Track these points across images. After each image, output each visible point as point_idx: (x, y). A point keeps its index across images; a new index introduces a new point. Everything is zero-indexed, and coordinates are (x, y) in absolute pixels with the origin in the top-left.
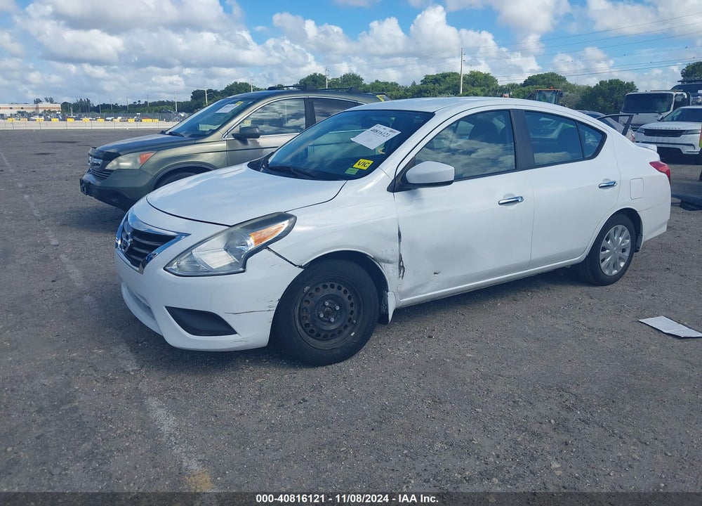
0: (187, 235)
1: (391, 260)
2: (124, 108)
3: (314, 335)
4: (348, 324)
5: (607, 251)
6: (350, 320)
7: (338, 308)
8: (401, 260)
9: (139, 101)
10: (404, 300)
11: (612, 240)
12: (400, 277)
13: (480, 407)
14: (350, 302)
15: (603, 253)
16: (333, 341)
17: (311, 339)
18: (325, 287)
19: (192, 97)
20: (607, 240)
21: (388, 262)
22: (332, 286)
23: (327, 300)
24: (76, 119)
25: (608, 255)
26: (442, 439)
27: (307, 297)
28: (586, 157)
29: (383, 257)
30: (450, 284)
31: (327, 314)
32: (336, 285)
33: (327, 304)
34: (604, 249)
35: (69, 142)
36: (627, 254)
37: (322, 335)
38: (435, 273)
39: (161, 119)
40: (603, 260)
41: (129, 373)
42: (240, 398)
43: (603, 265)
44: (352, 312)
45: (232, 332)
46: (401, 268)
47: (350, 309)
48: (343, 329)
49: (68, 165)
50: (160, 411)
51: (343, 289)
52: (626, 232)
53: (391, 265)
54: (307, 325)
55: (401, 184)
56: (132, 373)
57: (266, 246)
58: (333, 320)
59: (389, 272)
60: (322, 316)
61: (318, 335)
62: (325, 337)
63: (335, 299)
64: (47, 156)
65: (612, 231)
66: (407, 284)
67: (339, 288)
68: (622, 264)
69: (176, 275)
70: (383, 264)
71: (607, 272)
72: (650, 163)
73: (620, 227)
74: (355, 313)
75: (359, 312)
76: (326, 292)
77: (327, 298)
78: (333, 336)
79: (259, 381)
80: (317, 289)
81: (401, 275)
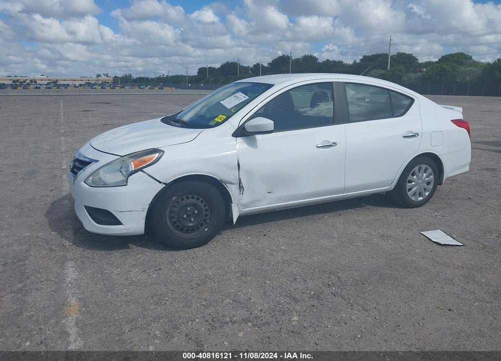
0: (97, 161)
1: (233, 182)
2: (153, 79)
3: (179, 229)
4: (204, 223)
5: (413, 183)
6: (205, 220)
7: (196, 212)
8: (240, 182)
9: (163, 75)
10: (245, 209)
11: (417, 176)
12: (240, 194)
13: (270, 280)
14: (205, 208)
15: (409, 184)
16: (193, 234)
17: (178, 231)
18: (188, 198)
19: (198, 72)
20: (413, 175)
21: (231, 183)
22: (193, 198)
23: (189, 206)
24: (121, 87)
25: (414, 186)
26: (232, 297)
27: (176, 204)
28: (395, 115)
29: (227, 180)
30: (280, 200)
31: (189, 216)
32: (196, 197)
33: (189, 209)
34: (410, 182)
35: (107, 103)
36: (431, 186)
37: (185, 229)
38: (269, 193)
39: (177, 88)
40: (410, 190)
41: (65, 247)
42: (122, 265)
43: (409, 193)
44: (206, 215)
45: (119, 223)
46: (241, 187)
47: (205, 213)
48: (200, 226)
49: (98, 118)
50: (71, 269)
51: (201, 199)
52: (430, 170)
53: (233, 185)
54: (175, 222)
55: (241, 132)
56: (67, 247)
57: (141, 170)
58: (192, 220)
59: (233, 190)
60: (185, 216)
61: (182, 229)
62: (187, 230)
63: (195, 206)
64: (88, 112)
65: (416, 168)
66: (246, 198)
67: (198, 199)
68: (427, 194)
69: (90, 186)
70: (228, 185)
71: (413, 199)
72: (451, 121)
73: (424, 166)
74: (209, 216)
75: (211, 215)
76: (188, 201)
77: (189, 205)
78: (193, 230)
79: (139, 256)
80: (182, 199)
81: (242, 192)
